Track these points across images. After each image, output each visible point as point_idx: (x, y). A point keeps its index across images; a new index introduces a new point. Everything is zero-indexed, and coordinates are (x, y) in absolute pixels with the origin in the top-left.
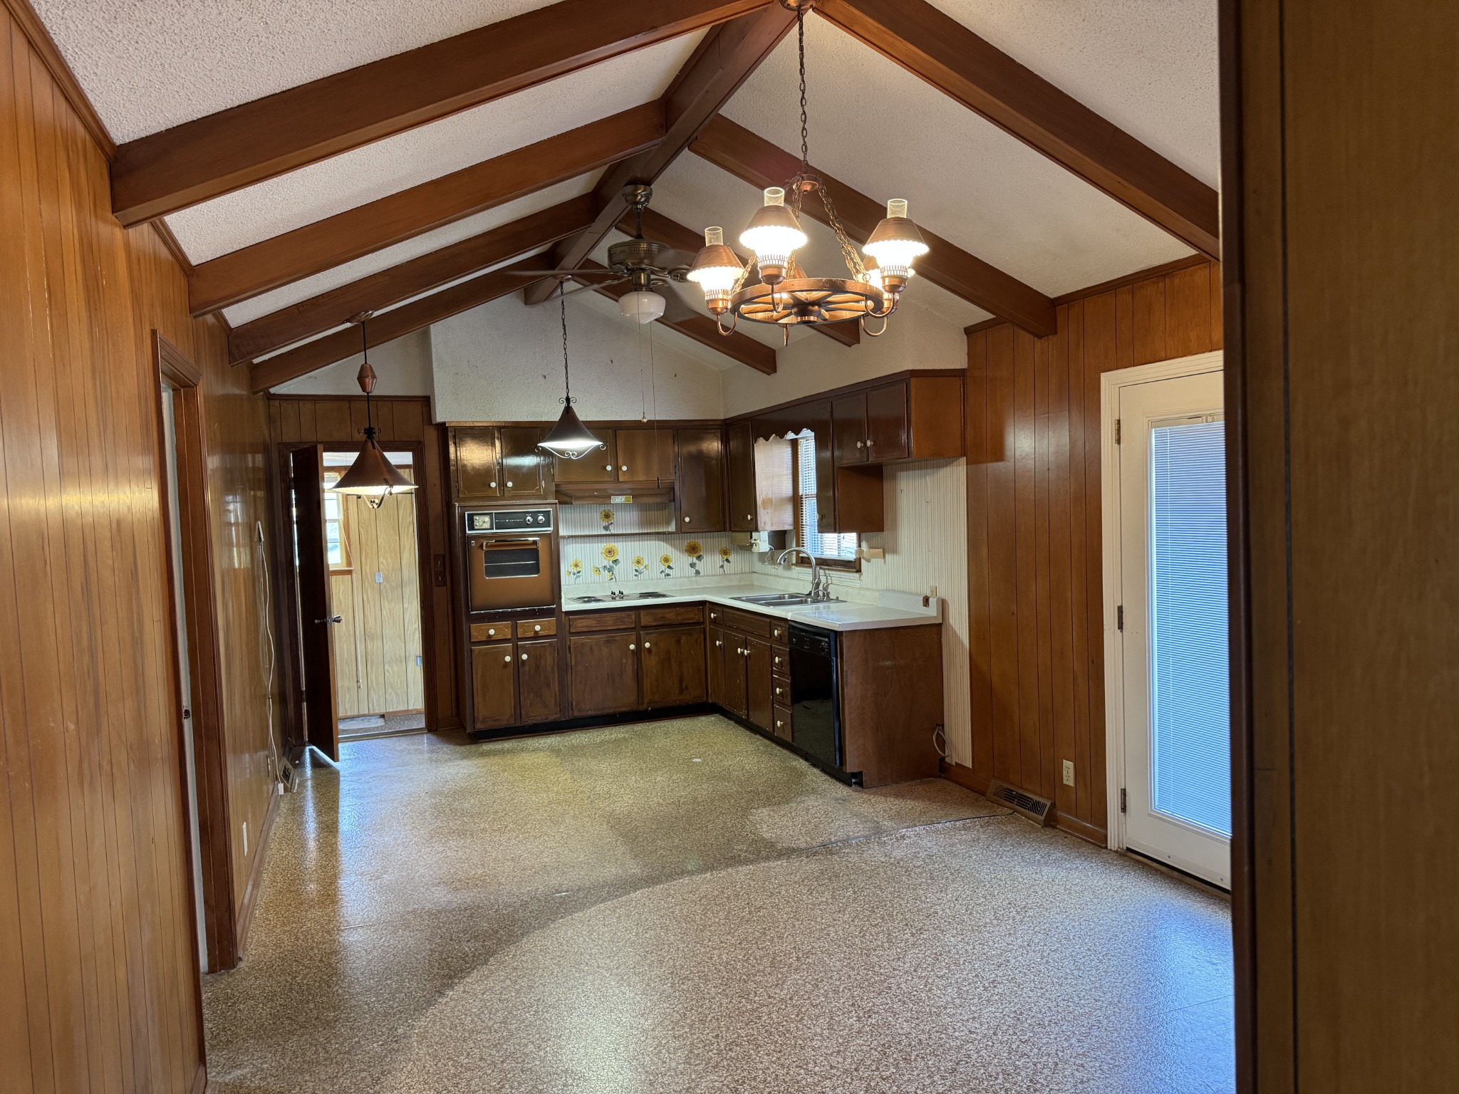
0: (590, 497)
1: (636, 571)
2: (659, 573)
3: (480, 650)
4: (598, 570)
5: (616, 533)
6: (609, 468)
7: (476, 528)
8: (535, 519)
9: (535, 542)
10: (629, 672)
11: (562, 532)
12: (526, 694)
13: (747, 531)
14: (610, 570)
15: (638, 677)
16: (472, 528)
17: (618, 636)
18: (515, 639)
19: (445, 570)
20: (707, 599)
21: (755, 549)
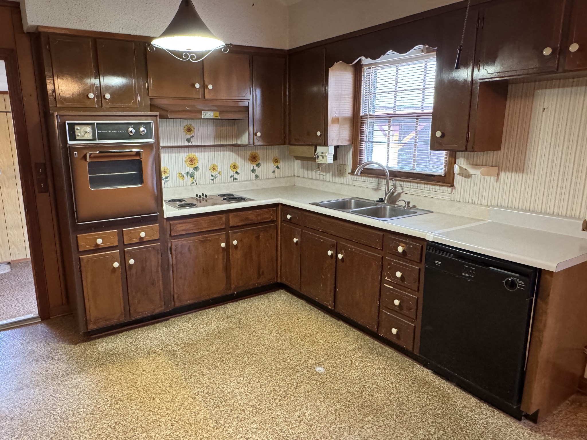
0: (183, 111)
1: (212, 176)
2: (229, 177)
3: (88, 259)
4: (182, 176)
5: (196, 144)
6: (197, 86)
7: (78, 138)
8: (138, 131)
9: (138, 154)
10: (220, 265)
11: (162, 144)
12: (134, 293)
13: (311, 145)
14: (192, 176)
15: (227, 269)
16: (73, 137)
17: (212, 236)
18: (122, 244)
19: (46, 177)
20: (280, 202)
21: (320, 160)
